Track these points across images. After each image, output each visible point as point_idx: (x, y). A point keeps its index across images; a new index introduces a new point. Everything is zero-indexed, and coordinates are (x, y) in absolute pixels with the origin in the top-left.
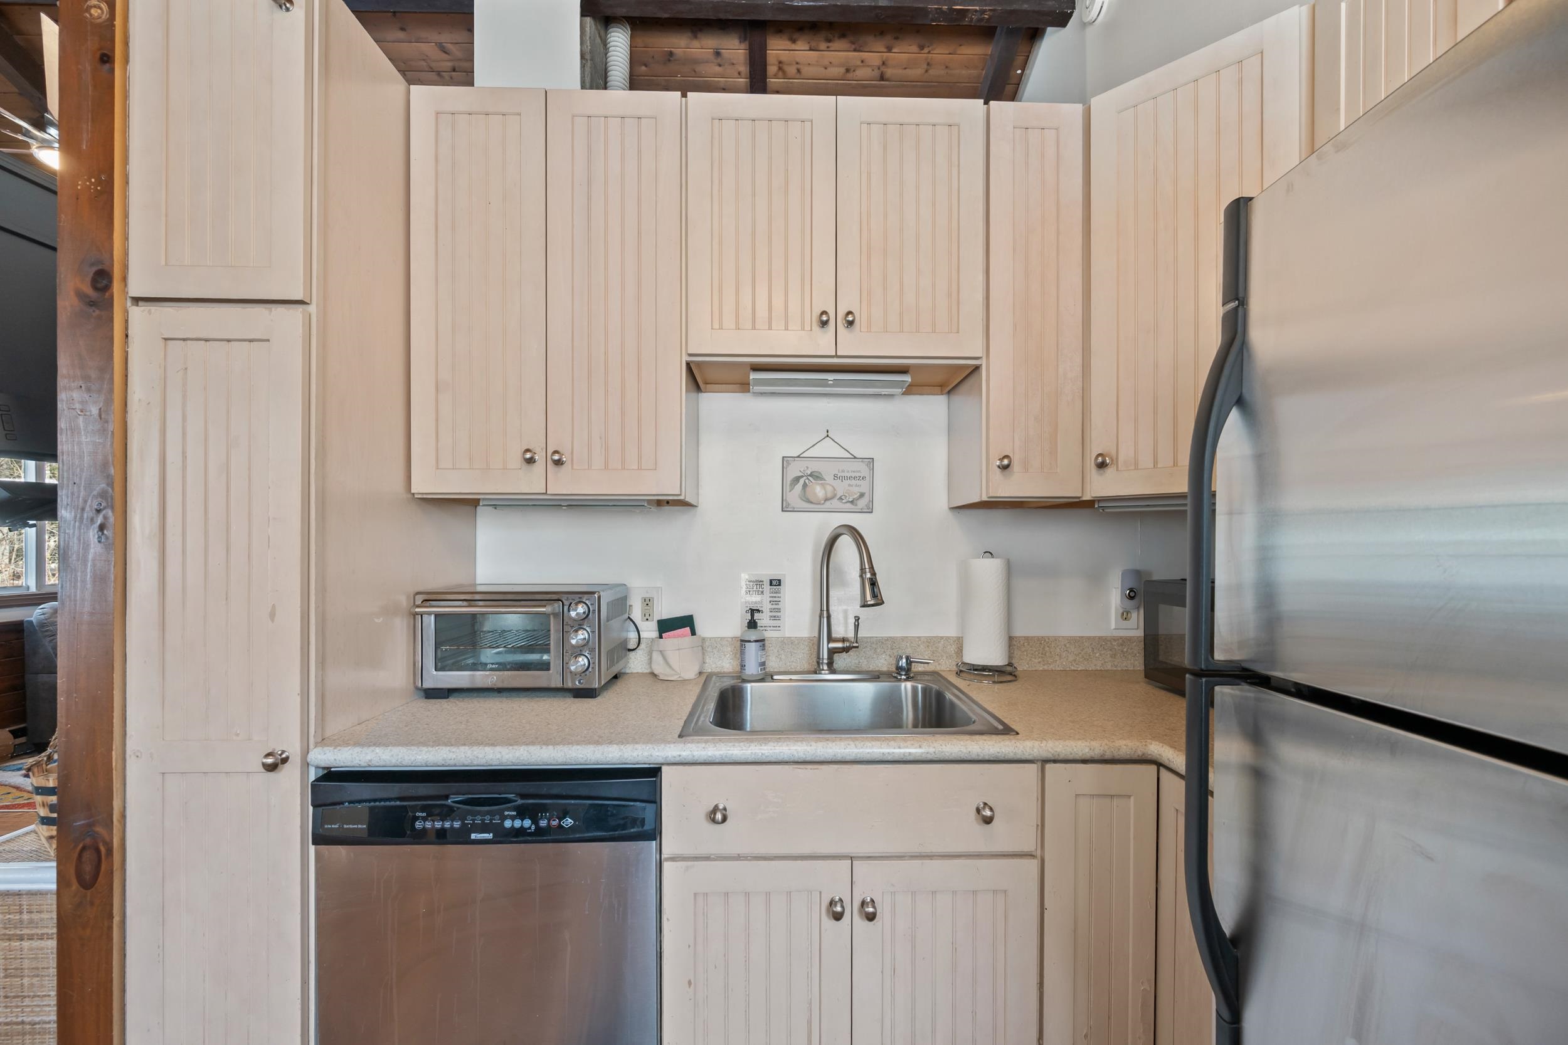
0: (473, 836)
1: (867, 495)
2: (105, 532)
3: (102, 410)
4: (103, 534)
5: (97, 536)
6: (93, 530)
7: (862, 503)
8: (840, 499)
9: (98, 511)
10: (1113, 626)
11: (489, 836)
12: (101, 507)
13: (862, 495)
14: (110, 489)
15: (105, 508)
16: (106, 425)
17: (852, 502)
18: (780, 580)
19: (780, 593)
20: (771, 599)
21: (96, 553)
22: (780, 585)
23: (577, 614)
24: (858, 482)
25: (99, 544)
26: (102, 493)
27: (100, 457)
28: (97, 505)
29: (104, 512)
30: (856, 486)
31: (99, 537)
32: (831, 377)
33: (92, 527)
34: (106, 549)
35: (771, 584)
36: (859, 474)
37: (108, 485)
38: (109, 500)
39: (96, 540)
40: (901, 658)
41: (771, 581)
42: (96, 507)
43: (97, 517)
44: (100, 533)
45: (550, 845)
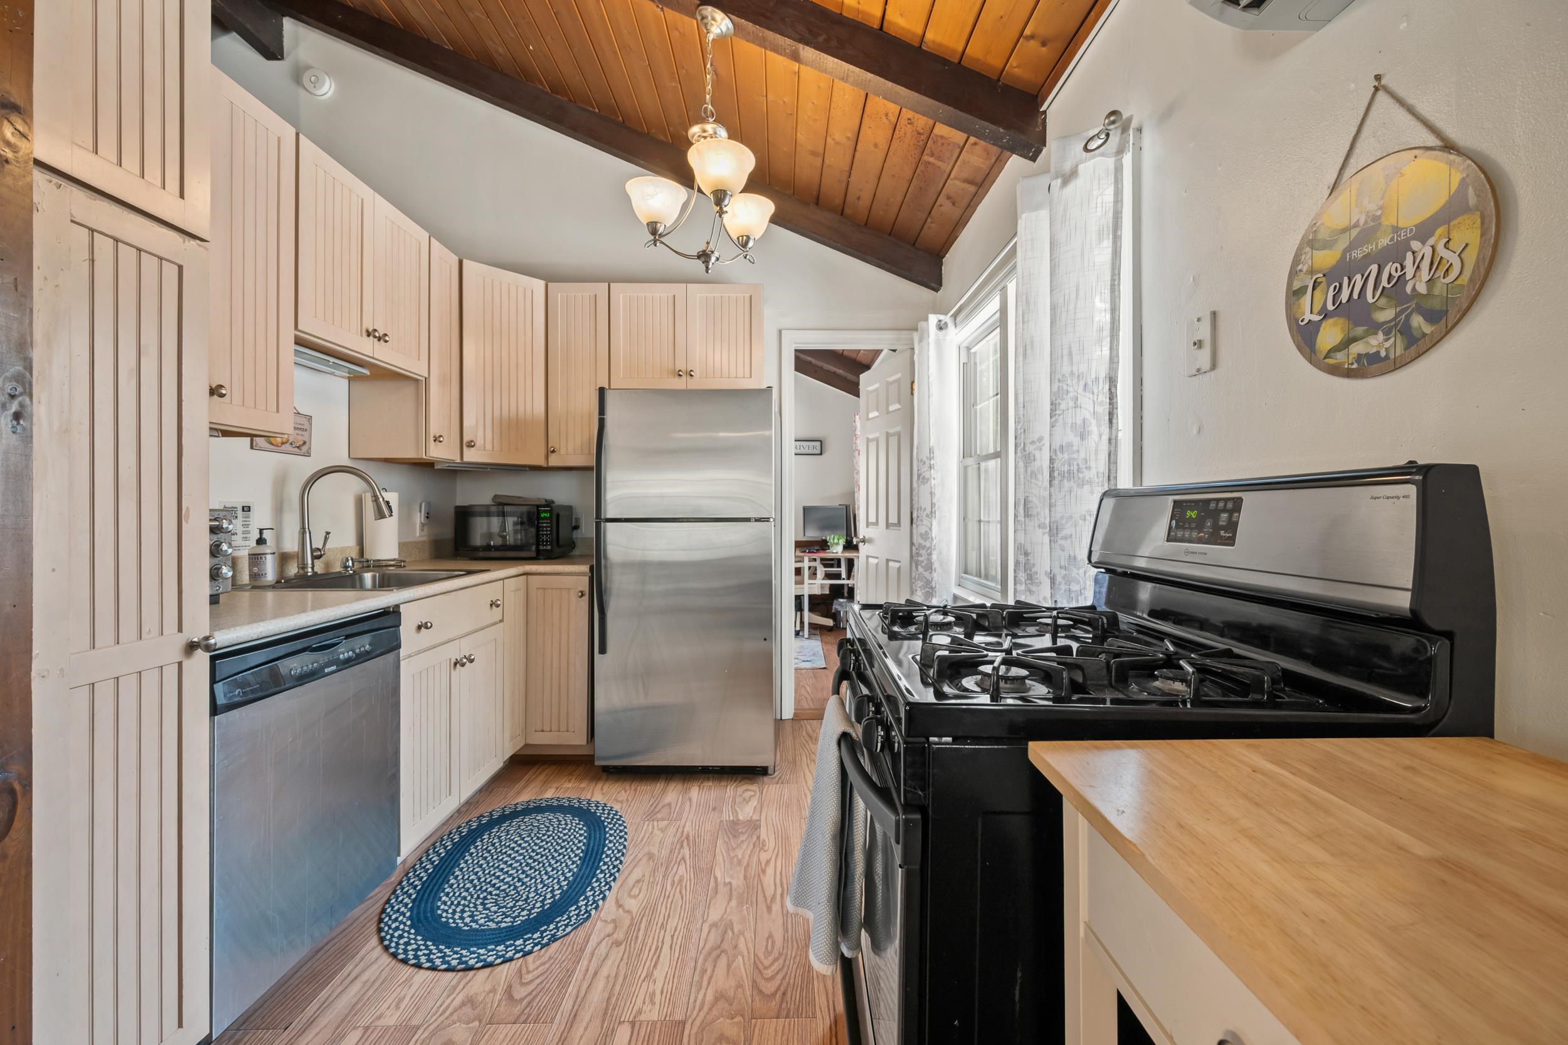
0: (326, 670)
1: (307, 443)
2: (21, 422)
3: (18, 279)
4: (18, 423)
5: (10, 426)
6: (5, 418)
7: (304, 449)
8: (291, 444)
9: (13, 397)
10: (418, 534)
11: (334, 668)
12: (17, 393)
13: (305, 443)
14: (28, 374)
15: (21, 394)
16: (23, 299)
17: (298, 447)
18: (249, 507)
19: (249, 517)
20: (244, 523)
21: (9, 445)
22: (249, 511)
23: (227, 528)
24: (303, 433)
25: (14, 435)
26: (18, 376)
27: (16, 335)
28: (11, 389)
29: (20, 398)
30: (302, 435)
31: (13, 427)
32: (332, 360)
33: (4, 414)
34: (23, 441)
35: (243, 510)
36: (302, 427)
37: (25, 368)
38: (27, 386)
39: (10, 430)
40: (347, 560)
41: (243, 507)
42: (9, 391)
43: (11, 403)
44: (15, 423)
45: (357, 666)
